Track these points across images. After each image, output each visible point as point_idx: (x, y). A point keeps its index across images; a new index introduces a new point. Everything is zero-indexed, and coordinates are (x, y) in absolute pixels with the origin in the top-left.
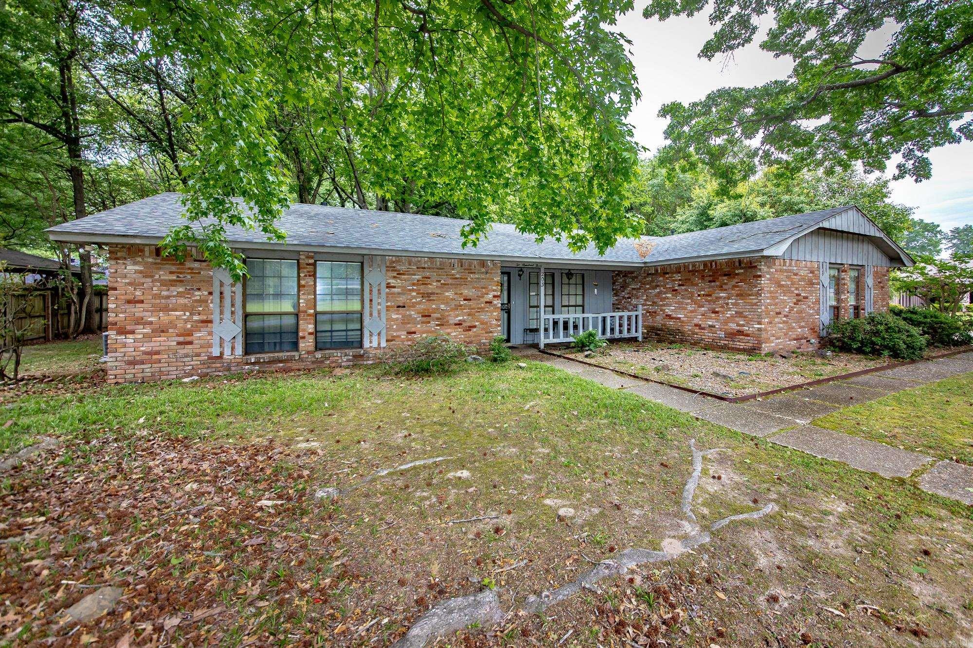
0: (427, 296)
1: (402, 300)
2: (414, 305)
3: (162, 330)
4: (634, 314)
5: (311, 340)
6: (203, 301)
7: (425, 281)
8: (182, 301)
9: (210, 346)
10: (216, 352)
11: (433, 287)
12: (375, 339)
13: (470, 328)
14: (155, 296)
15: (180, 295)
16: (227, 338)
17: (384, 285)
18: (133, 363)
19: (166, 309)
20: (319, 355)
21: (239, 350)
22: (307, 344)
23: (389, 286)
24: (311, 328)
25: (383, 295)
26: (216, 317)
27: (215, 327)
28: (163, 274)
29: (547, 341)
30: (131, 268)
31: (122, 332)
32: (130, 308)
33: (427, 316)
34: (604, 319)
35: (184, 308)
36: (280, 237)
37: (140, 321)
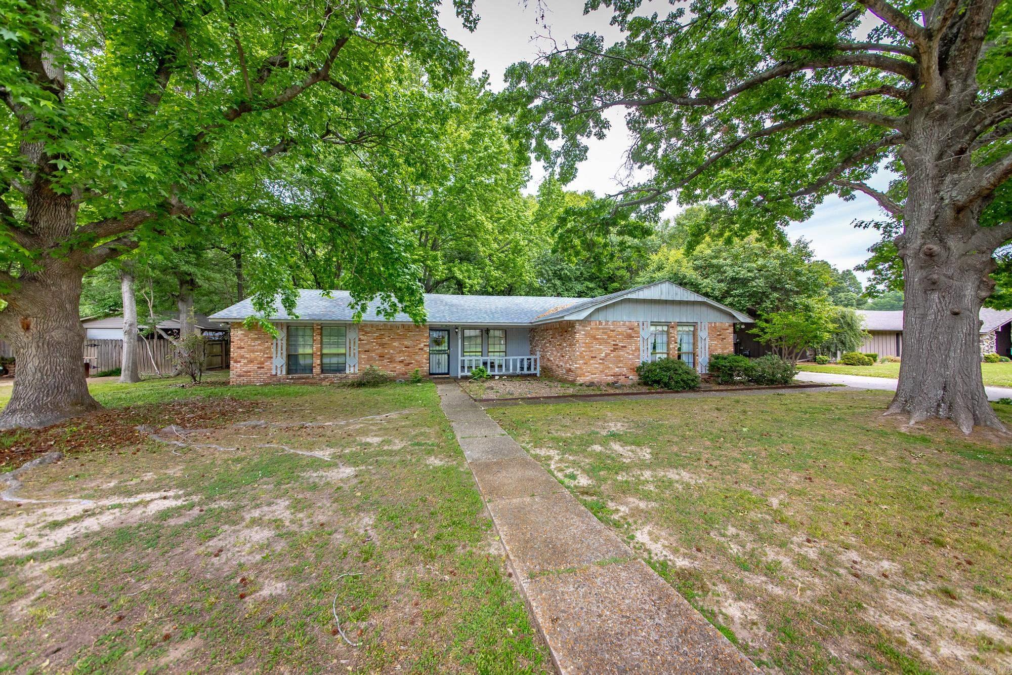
0: (383, 345)
1: (367, 347)
2: (374, 351)
3: (251, 361)
4: (533, 357)
5: (319, 367)
6: (268, 348)
7: (381, 337)
8: (260, 348)
9: (271, 369)
10: (274, 373)
11: (386, 340)
12: (352, 369)
13: (409, 364)
14: (249, 346)
15: (259, 345)
16: (279, 366)
17: (357, 340)
18: (240, 376)
19: (253, 351)
20: (322, 376)
21: (284, 372)
22: (317, 370)
23: (360, 340)
24: (319, 362)
25: (357, 345)
26: (274, 356)
27: (274, 360)
28: (252, 335)
29: (463, 374)
30: (240, 332)
31: (236, 362)
32: (239, 351)
33: (382, 356)
34: (522, 360)
35: (261, 351)
36: (297, 317)
37: (243, 357)
